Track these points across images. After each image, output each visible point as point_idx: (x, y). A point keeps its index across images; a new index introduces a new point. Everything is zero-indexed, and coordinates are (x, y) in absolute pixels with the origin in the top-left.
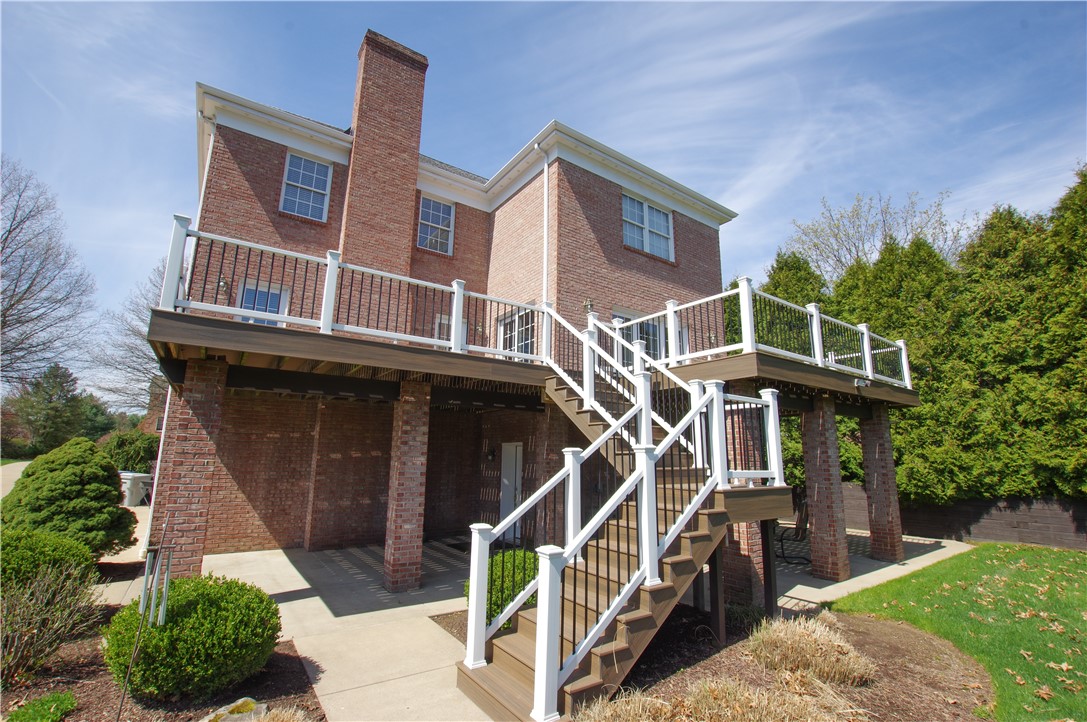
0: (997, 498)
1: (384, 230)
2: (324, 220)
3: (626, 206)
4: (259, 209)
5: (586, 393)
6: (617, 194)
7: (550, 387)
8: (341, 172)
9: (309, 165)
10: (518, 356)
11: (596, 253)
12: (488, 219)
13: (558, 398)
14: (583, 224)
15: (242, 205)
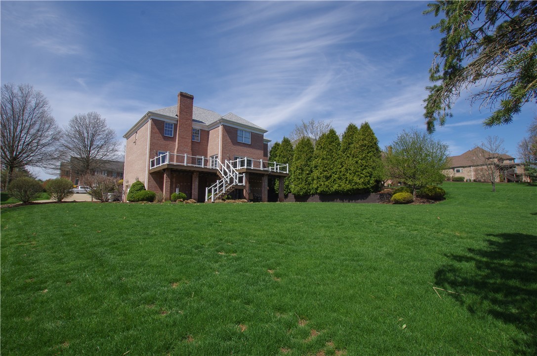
0: (310, 195)
1: (186, 138)
2: (173, 136)
3: (239, 132)
4: (161, 136)
5: (222, 173)
6: (236, 130)
7: (218, 172)
8: (176, 125)
9: (169, 124)
10: (214, 168)
11: (231, 144)
12: (208, 132)
13: (219, 174)
14: (228, 138)
15: (157, 135)
